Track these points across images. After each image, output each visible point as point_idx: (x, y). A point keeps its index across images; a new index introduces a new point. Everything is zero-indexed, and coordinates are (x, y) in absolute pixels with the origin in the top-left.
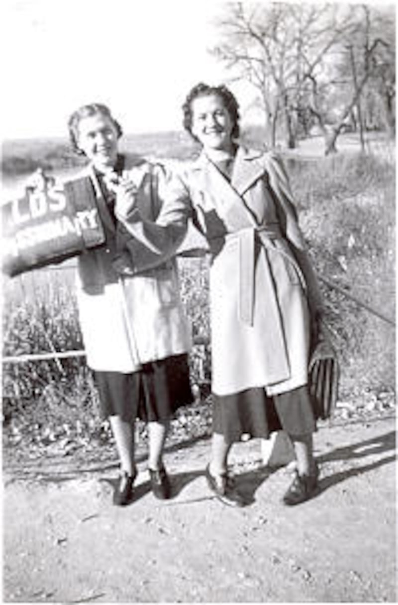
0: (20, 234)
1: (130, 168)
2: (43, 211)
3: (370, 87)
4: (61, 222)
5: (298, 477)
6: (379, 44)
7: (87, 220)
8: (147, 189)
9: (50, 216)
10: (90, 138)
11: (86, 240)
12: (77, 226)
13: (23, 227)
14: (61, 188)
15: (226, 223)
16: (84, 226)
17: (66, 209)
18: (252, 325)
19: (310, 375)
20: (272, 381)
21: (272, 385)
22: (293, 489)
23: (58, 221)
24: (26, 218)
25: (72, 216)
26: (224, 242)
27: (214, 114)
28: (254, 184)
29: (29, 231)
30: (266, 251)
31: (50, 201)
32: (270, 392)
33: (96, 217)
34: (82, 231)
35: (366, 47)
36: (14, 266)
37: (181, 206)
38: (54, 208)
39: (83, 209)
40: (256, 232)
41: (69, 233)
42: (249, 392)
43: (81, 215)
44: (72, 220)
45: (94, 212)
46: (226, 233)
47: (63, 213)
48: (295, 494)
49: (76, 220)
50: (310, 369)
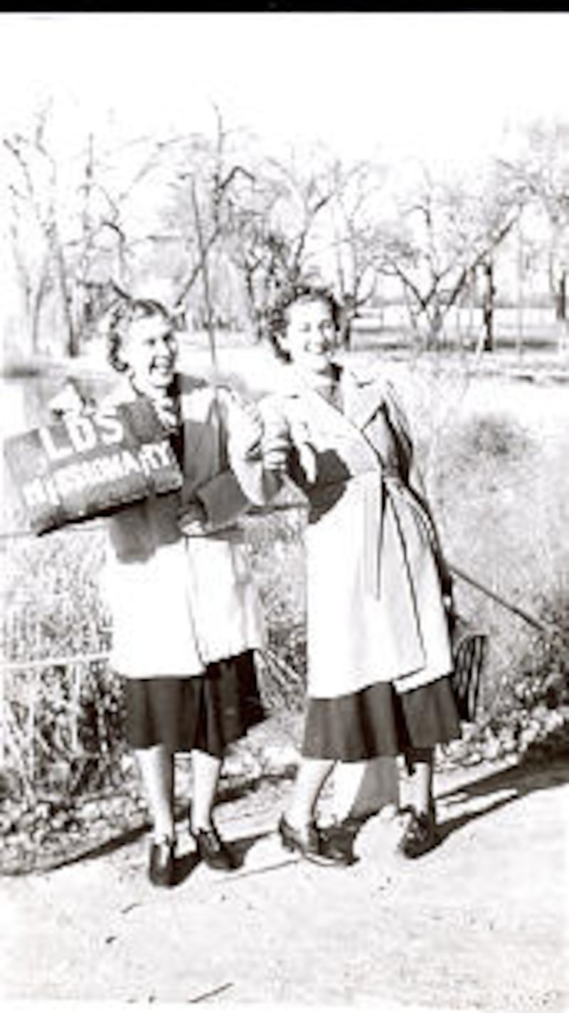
0: (61, 475)
1: (189, 392)
2: (91, 442)
3: (219, 250)
4: (121, 459)
5: (415, 818)
6: (238, 174)
7: (156, 455)
8: (215, 422)
9: (101, 451)
10: (147, 347)
11: (158, 482)
12: (145, 465)
13: (62, 464)
14: (113, 412)
15: (349, 466)
16: (155, 466)
17: (125, 439)
18: (378, 597)
19: (455, 660)
20: (405, 672)
21: (402, 678)
22: (411, 836)
23: (116, 458)
24: (65, 452)
25: (136, 451)
26: (344, 489)
27: (321, 327)
28: (374, 418)
29: (73, 469)
30: (392, 501)
31: (99, 430)
32: (401, 687)
33: (167, 452)
34: (152, 470)
35: (216, 178)
36: (52, 518)
37: (283, 443)
38: (107, 439)
39: (150, 441)
40: (383, 477)
41: (132, 471)
42: (372, 689)
43: (148, 449)
44: (136, 457)
45: (166, 444)
46: (348, 477)
47: (123, 445)
48: (415, 841)
49: (141, 457)
50: (455, 652)
